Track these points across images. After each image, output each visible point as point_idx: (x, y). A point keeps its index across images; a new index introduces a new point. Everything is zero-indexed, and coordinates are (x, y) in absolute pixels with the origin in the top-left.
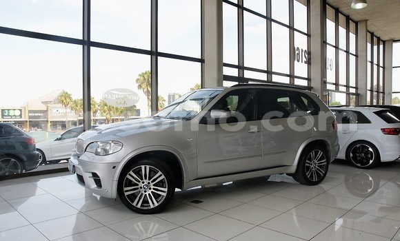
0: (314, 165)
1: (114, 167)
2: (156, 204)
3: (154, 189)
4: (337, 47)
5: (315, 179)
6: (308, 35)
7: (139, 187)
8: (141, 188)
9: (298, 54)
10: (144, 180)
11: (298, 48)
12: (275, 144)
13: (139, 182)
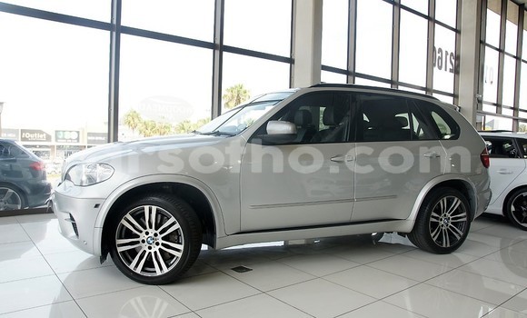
0: (445, 221)
1: (97, 206)
2: (166, 270)
3: (163, 245)
4: (501, 51)
5: (446, 244)
6: (457, 31)
7: (140, 239)
8: (143, 241)
9: (441, 58)
10: (148, 230)
11: (440, 50)
12: (389, 184)
13: (141, 232)
